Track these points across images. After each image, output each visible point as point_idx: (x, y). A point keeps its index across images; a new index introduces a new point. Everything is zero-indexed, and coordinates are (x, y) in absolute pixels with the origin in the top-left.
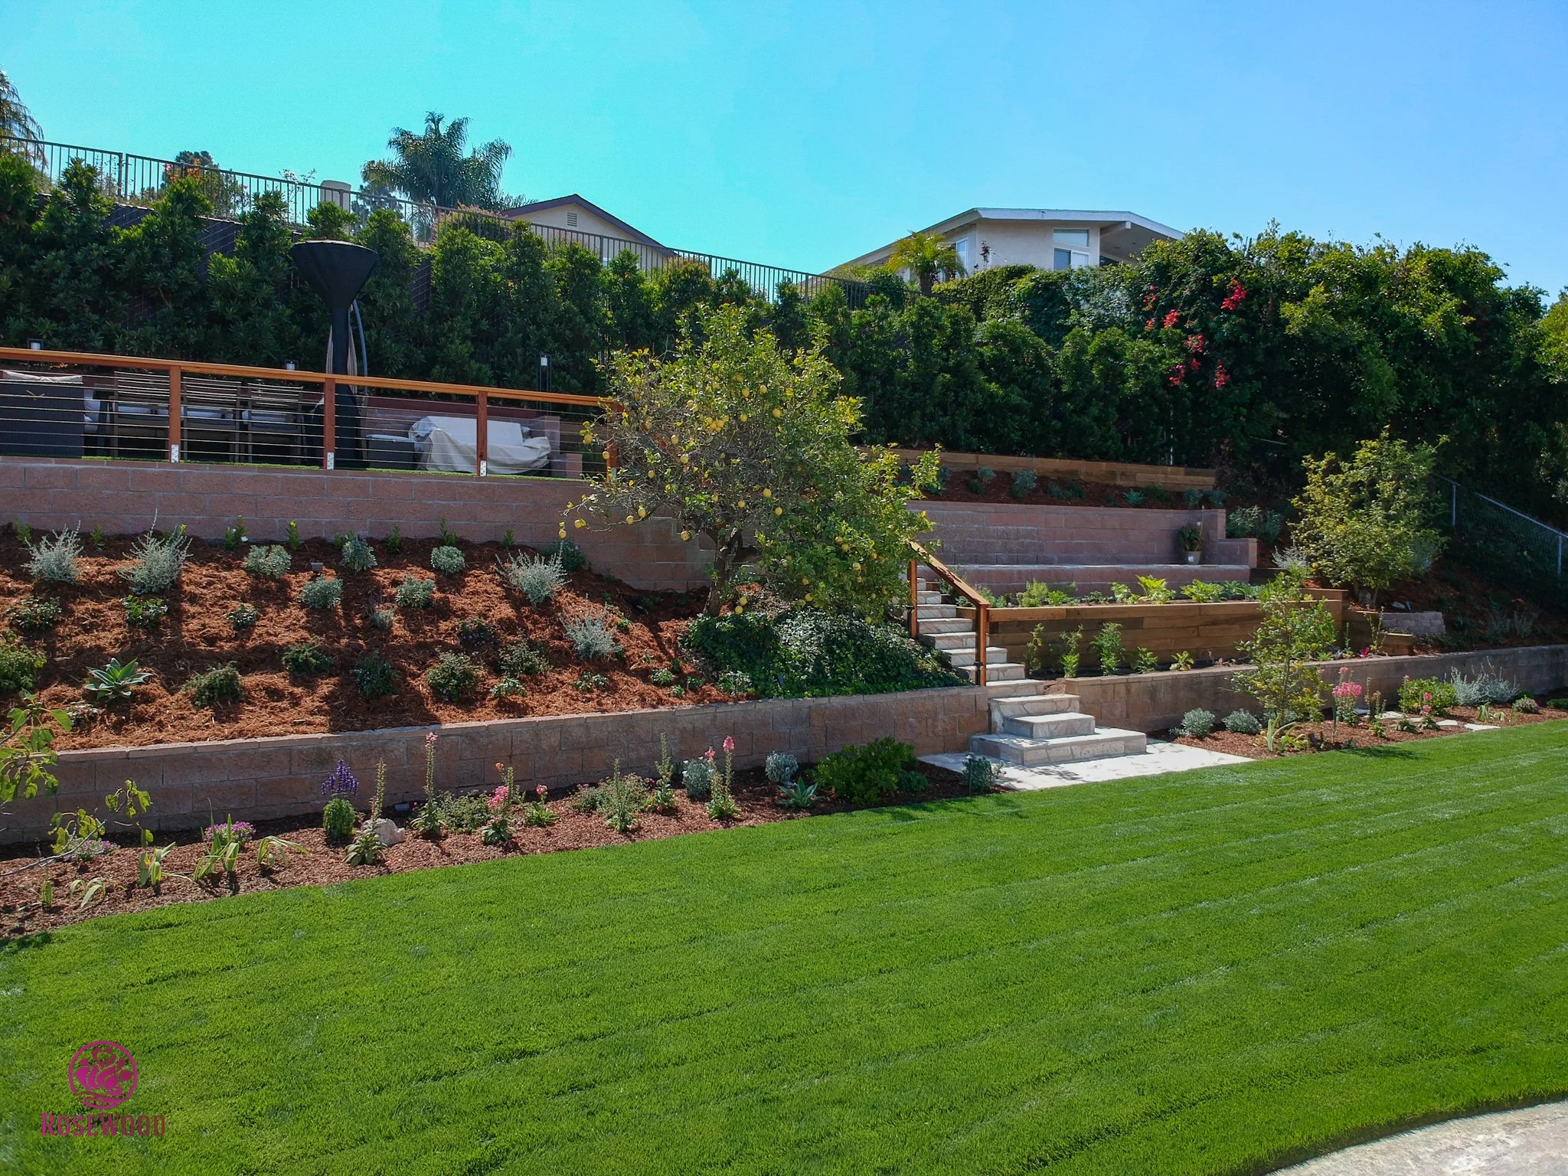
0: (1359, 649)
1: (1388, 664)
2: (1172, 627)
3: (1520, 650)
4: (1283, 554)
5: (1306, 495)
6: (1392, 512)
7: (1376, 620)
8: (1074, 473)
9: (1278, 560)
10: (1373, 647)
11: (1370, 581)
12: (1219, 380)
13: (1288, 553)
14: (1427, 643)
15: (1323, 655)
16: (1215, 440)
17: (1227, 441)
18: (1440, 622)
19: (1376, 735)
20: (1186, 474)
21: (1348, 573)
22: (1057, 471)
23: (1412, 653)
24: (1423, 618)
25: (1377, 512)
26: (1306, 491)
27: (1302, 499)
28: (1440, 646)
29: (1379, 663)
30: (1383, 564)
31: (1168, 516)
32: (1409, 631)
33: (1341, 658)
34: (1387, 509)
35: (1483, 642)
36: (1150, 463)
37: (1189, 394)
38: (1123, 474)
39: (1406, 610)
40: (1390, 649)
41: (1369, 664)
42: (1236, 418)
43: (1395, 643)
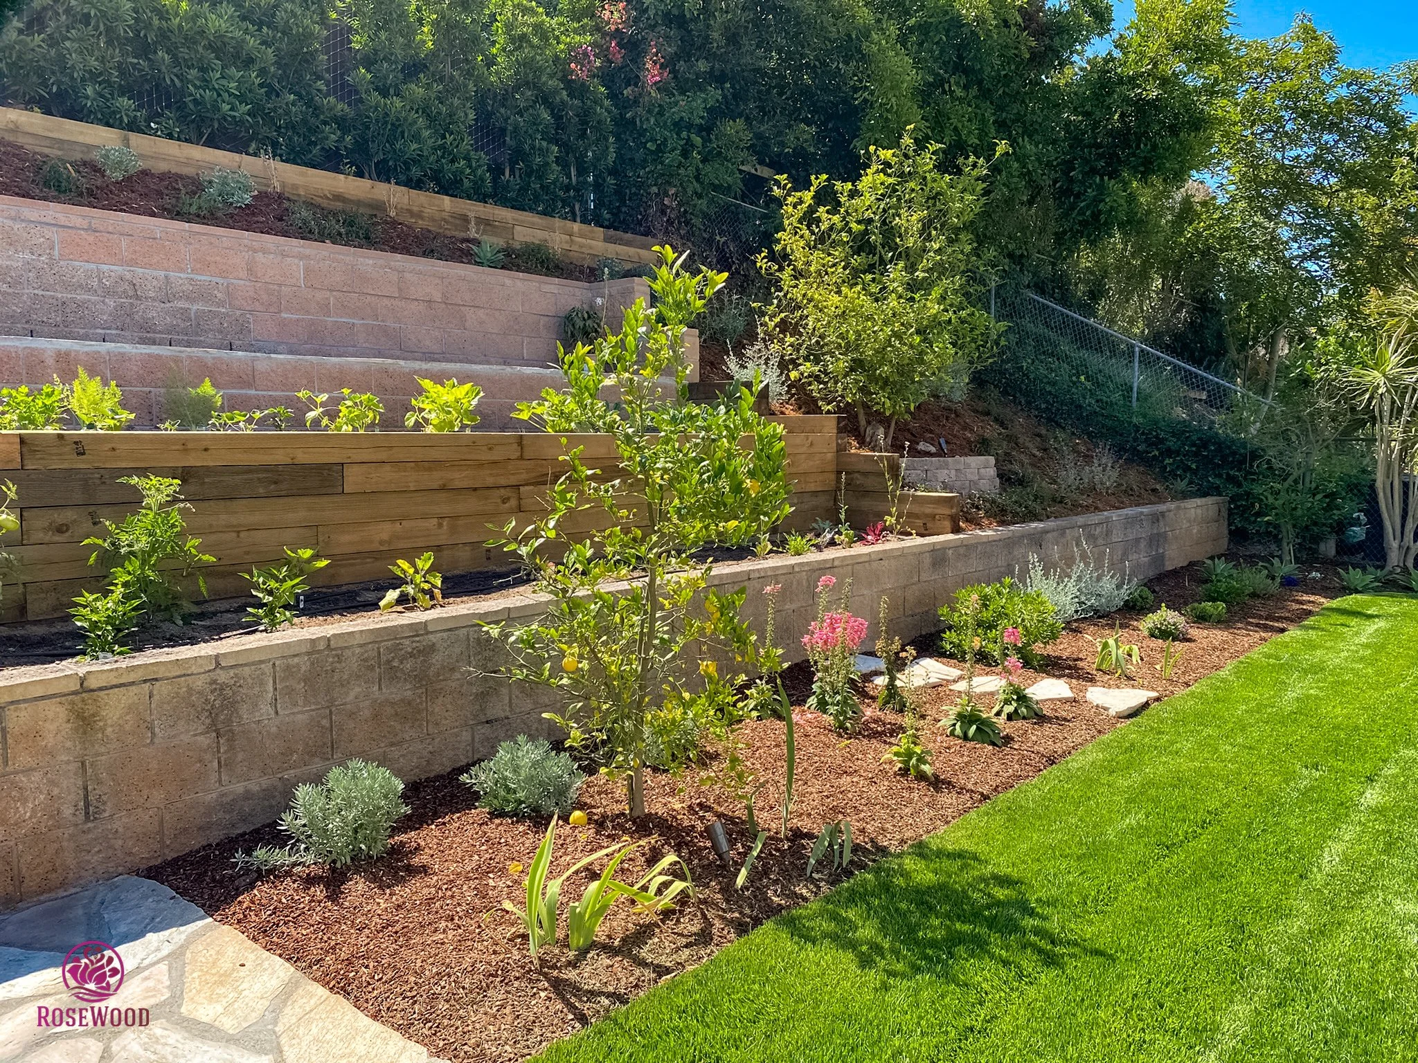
0: (863, 526)
1: (918, 553)
2: (443, 488)
3: (1115, 515)
4: (740, 356)
5: (778, 248)
6: (920, 274)
7: (894, 469)
8: (379, 206)
9: (732, 364)
10: (890, 520)
11: (883, 401)
12: (652, 73)
13: (749, 353)
14: (978, 508)
15: (795, 541)
16: (655, 189)
17: (672, 191)
18: (992, 472)
19: (904, 772)
20: (607, 240)
21: (849, 390)
22: (338, 197)
23: (956, 530)
24: (968, 466)
25: (896, 274)
26: (778, 241)
27: (772, 257)
28: (1001, 515)
29: (902, 554)
30: (904, 370)
31: (547, 288)
32: (945, 487)
33: (832, 543)
34: (911, 268)
35: (1060, 505)
36: (544, 213)
37: (607, 103)
38: (479, 221)
39: (940, 453)
40: (919, 522)
41: (882, 557)
42: (685, 154)
43: (928, 509)
